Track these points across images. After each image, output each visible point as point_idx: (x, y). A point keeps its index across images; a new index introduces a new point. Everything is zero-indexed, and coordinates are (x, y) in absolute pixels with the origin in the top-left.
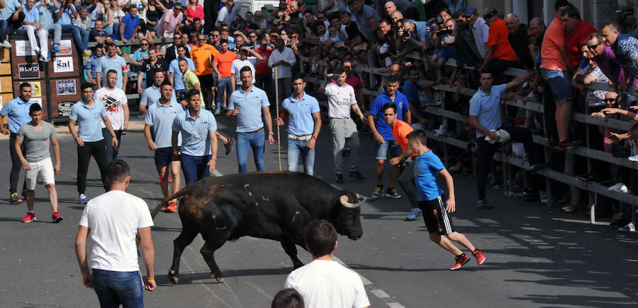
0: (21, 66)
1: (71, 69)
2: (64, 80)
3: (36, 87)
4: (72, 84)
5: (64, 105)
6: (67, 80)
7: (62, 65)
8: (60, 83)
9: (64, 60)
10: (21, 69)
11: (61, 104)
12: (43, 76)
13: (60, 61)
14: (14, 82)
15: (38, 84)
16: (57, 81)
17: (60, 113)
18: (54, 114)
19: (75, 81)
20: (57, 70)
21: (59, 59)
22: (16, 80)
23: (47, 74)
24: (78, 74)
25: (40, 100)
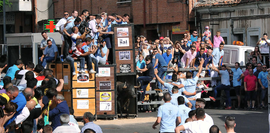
0: (101, 83)
3: (109, 95)
10: (101, 85)
12: (113, 89)
15: (110, 93)
22: (97, 91)
23: (115, 87)
25: (110, 103)
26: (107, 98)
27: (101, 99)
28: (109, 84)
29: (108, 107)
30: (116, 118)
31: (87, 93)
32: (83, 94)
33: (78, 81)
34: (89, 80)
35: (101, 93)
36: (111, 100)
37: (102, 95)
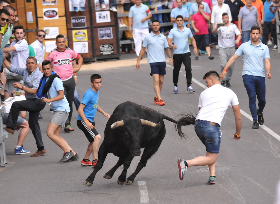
0: (73, 19)
1: (108, 20)
2: (104, 28)
3: (84, 34)
4: (110, 31)
5: (103, 47)
6: (106, 28)
7: (102, 17)
8: (101, 30)
9: (104, 14)
10: (73, 21)
11: (102, 46)
12: (89, 26)
13: (101, 14)
14: (69, 31)
15: (85, 31)
16: (99, 29)
17: (101, 53)
18: (97, 53)
19: (111, 28)
20: (98, 21)
21: (100, 12)
22: (69, 29)
23: (91, 24)
24: (113, 24)
25: (87, 43)
26: (81, 37)
27: (74, 39)
28: (83, 20)
29: (83, 48)
30: (94, 62)
31: (56, 32)
32: (52, 33)
33: (45, 18)
34: (58, 16)
35: (74, 32)
36: (86, 39)
37: (76, 34)
